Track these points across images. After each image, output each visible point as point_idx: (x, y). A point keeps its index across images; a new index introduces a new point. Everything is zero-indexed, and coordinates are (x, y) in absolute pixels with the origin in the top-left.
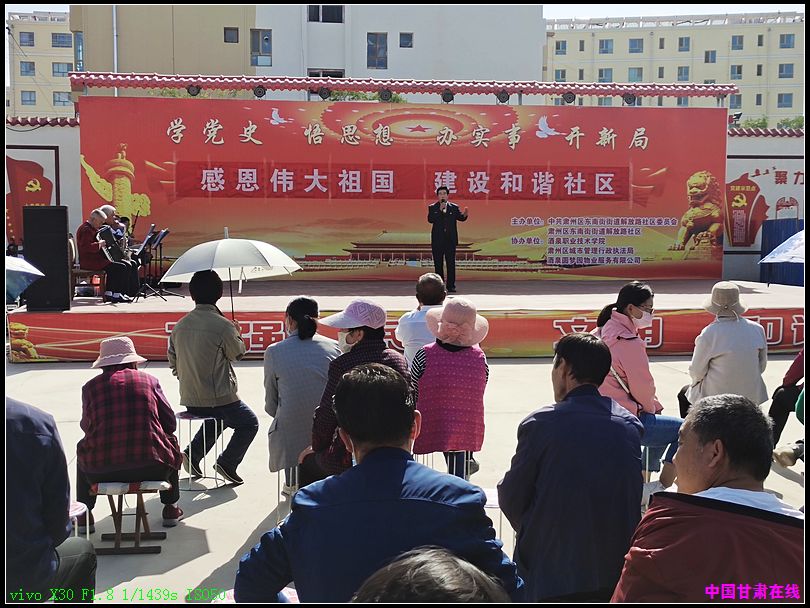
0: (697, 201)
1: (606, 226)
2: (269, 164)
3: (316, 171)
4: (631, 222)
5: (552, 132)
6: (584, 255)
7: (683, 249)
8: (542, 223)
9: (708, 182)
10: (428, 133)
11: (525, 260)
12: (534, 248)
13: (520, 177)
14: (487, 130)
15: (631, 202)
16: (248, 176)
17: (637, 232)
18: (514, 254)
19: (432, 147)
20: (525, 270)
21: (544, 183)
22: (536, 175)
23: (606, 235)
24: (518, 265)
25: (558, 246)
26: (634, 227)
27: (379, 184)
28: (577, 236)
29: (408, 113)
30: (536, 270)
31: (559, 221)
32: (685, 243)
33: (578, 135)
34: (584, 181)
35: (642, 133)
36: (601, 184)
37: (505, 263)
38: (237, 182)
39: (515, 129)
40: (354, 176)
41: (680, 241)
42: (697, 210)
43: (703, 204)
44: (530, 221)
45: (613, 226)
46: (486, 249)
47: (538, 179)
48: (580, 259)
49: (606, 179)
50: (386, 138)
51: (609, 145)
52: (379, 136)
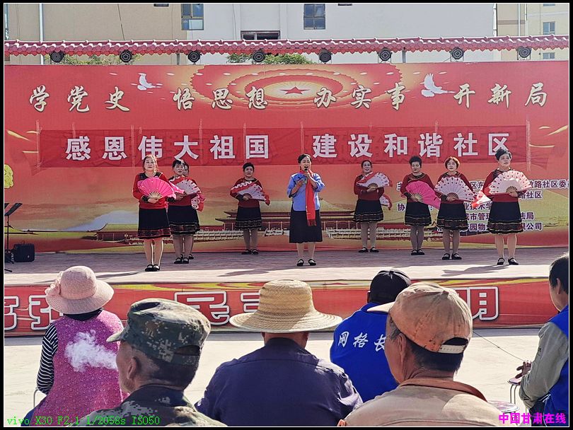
2: (136, 131)
3: (186, 138)
5: (439, 91)
6: (478, 221)
10: (305, 95)
13: (405, 139)
14: (369, 91)
15: (530, 163)
16: (114, 144)
17: (538, 195)
18: (401, 221)
19: (309, 110)
21: (431, 145)
22: (422, 136)
26: (534, 190)
27: (254, 149)
29: (283, 74)
33: (468, 92)
34: (475, 142)
35: (540, 89)
36: (495, 145)
39: (398, 89)
40: (227, 141)
47: (425, 140)
49: (500, 139)
50: (260, 101)
51: (502, 102)
52: (252, 99)
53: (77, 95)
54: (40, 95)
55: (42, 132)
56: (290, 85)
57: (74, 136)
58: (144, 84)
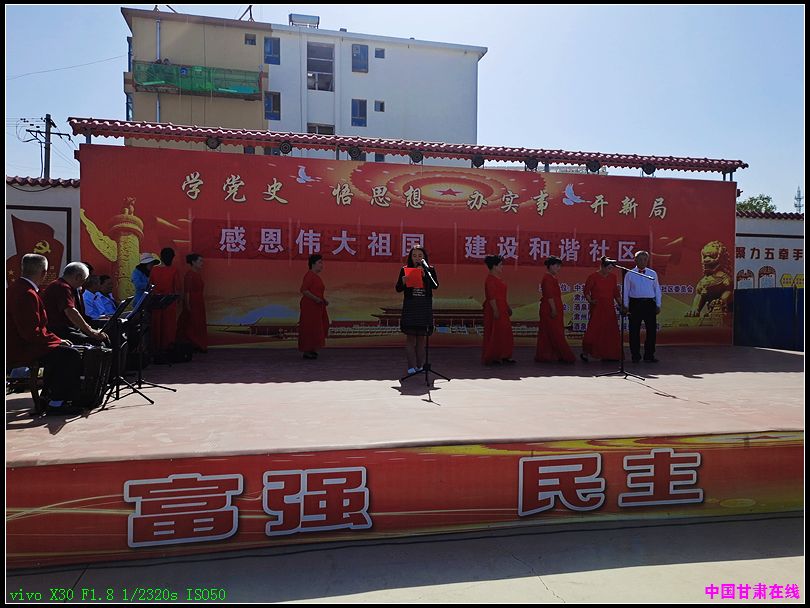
0: (711, 269)
5: (578, 200)
8: (568, 289)
9: (720, 252)
10: (459, 197)
13: (548, 243)
14: (517, 196)
16: (271, 236)
21: (570, 250)
22: (562, 241)
29: (438, 176)
32: (700, 310)
33: (602, 203)
34: (608, 248)
35: (661, 203)
36: (624, 252)
38: (260, 243)
39: (543, 196)
40: (384, 238)
41: (695, 308)
42: (710, 278)
43: (715, 273)
47: (565, 245)
49: (628, 247)
50: (416, 200)
51: (631, 214)
52: (409, 198)
55: (194, 221)
56: (445, 187)
57: (229, 226)
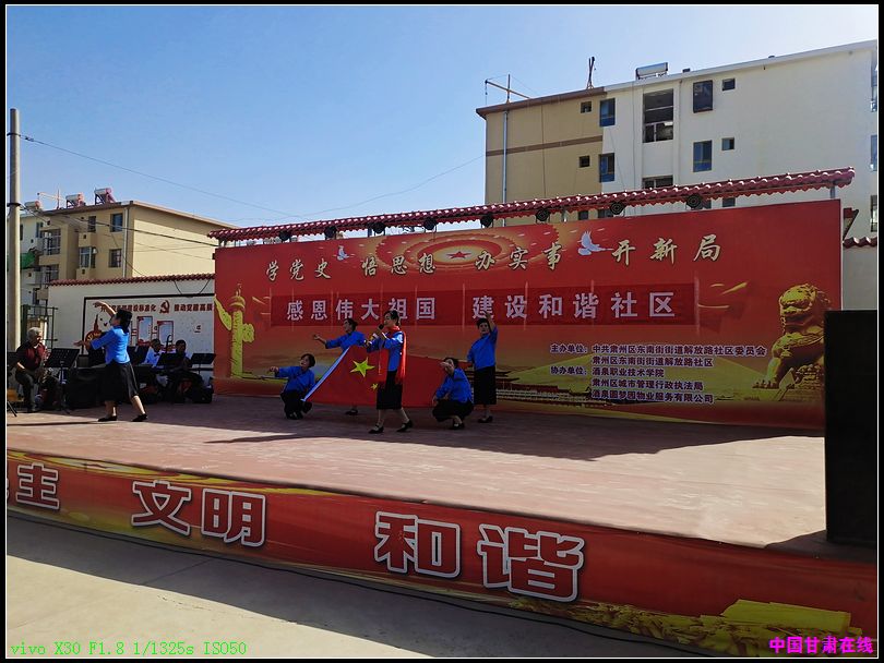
0: (796, 322)
1: (665, 356)
2: (335, 295)
3: (370, 300)
4: (699, 350)
5: (597, 249)
6: (636, 389)
7: (776, 386)
8: (585, 350)
9: (812, 298)
10: (467, 259)
11: (566, 391)
12: (576, 379)
13: (560, 300)
14: (526, 252)
15: (698, 326)
16: (319, 306)
17: (708, 363)
18: (553, 384)
19: (472, 273)
20: (568, 403)
21: (587, 305)
22: (577, 296)
23: (664, 367)
24: (560, 397)
25: (606, 377)
26: (703, 356)
27: (422, 310)
28: (627, 367)
29: (449, 240)
30: (580, 404)
31: (605, 348)
32: (779, 378)
33: (628, 249)
34: (635, 302)
35: (712, 241)
36: (657, 305)
37: (545, 394)
38: (312, 312)
39: (554, 248)
40: (401, 303)
41: (771, 376)
42: (796, 336)
43: (806, 327)
44: (571, 348)
45: (674, 355)
46: (524, 377)
47: (580, 301)
48: (631, 393)
49: (663, 298)
50: (429, 266)
51: (666, 259)
52: (422, 265)
53: (297, 265)
54: (274, 267)
55: (273, 298)
56: (455, 250)
57: (293, 300)
58: (342, 256)
